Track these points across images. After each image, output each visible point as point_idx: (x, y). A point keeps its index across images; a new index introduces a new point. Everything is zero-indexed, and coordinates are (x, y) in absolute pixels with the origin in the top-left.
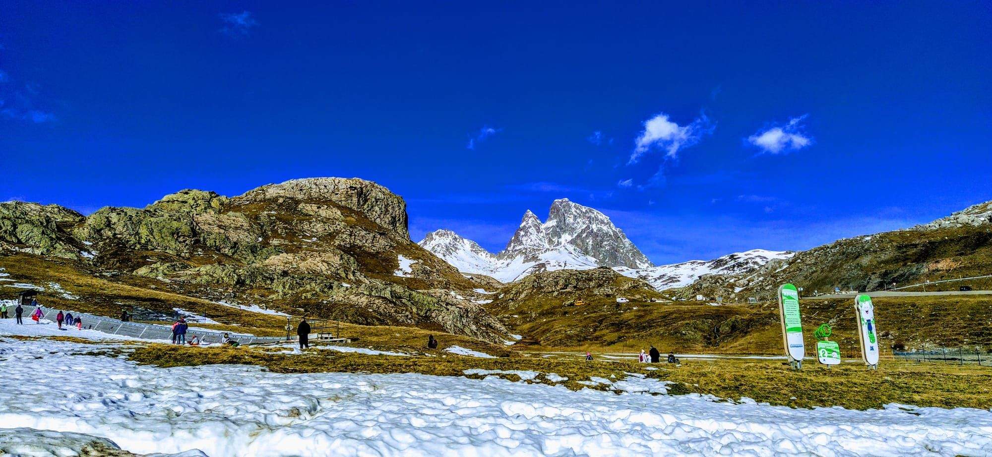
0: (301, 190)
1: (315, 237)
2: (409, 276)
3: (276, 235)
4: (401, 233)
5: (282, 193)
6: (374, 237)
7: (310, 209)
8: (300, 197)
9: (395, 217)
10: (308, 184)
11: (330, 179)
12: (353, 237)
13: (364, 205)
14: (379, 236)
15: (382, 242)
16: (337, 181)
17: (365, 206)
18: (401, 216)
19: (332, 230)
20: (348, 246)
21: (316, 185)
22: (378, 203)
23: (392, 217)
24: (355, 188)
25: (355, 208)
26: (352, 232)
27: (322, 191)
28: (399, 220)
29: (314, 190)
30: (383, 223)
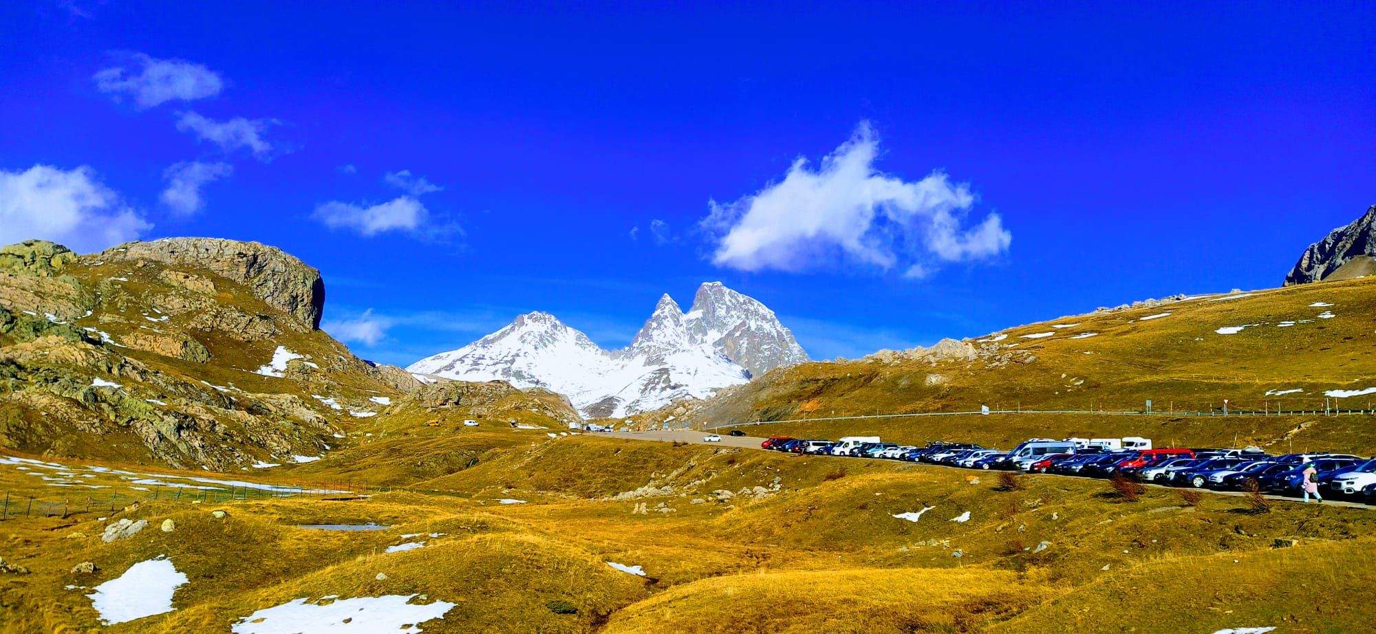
0: (172, 252)
1: (166, 314)
2: (279, 375)
3: (113, 308)
4: (301, 318)
5: (146, 254)
6: (251, 321)
7: (174, 278)
8: (169, 261)
9: (297, 296)
10: (185, 245)
11: (216, 241)
12: (218, 319)
13: (254, 277)
14: (258, 320)
15: (260, 328)
16: (224, 244)
17: (255, 280)
18: (306, 295)
19: (193, 308)
20: (208, 330)
21: (196, 247)
22: (275, 277)
23: (292, 297)
24: (245, 255)
25: (240, 281)
26: (218, 312)
27: (201, 255)
28: (303, 300)
29: (190, 254)
30: (275, 303)
